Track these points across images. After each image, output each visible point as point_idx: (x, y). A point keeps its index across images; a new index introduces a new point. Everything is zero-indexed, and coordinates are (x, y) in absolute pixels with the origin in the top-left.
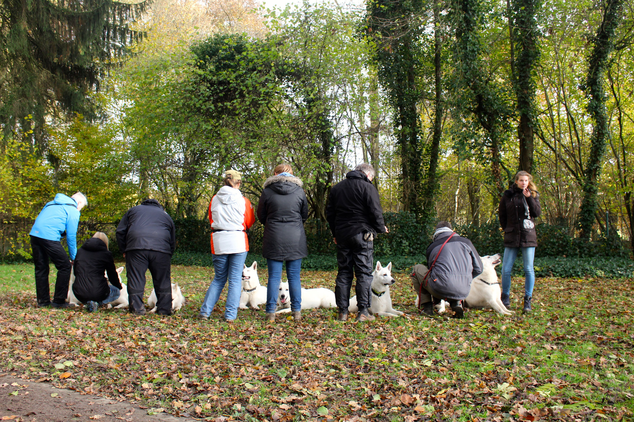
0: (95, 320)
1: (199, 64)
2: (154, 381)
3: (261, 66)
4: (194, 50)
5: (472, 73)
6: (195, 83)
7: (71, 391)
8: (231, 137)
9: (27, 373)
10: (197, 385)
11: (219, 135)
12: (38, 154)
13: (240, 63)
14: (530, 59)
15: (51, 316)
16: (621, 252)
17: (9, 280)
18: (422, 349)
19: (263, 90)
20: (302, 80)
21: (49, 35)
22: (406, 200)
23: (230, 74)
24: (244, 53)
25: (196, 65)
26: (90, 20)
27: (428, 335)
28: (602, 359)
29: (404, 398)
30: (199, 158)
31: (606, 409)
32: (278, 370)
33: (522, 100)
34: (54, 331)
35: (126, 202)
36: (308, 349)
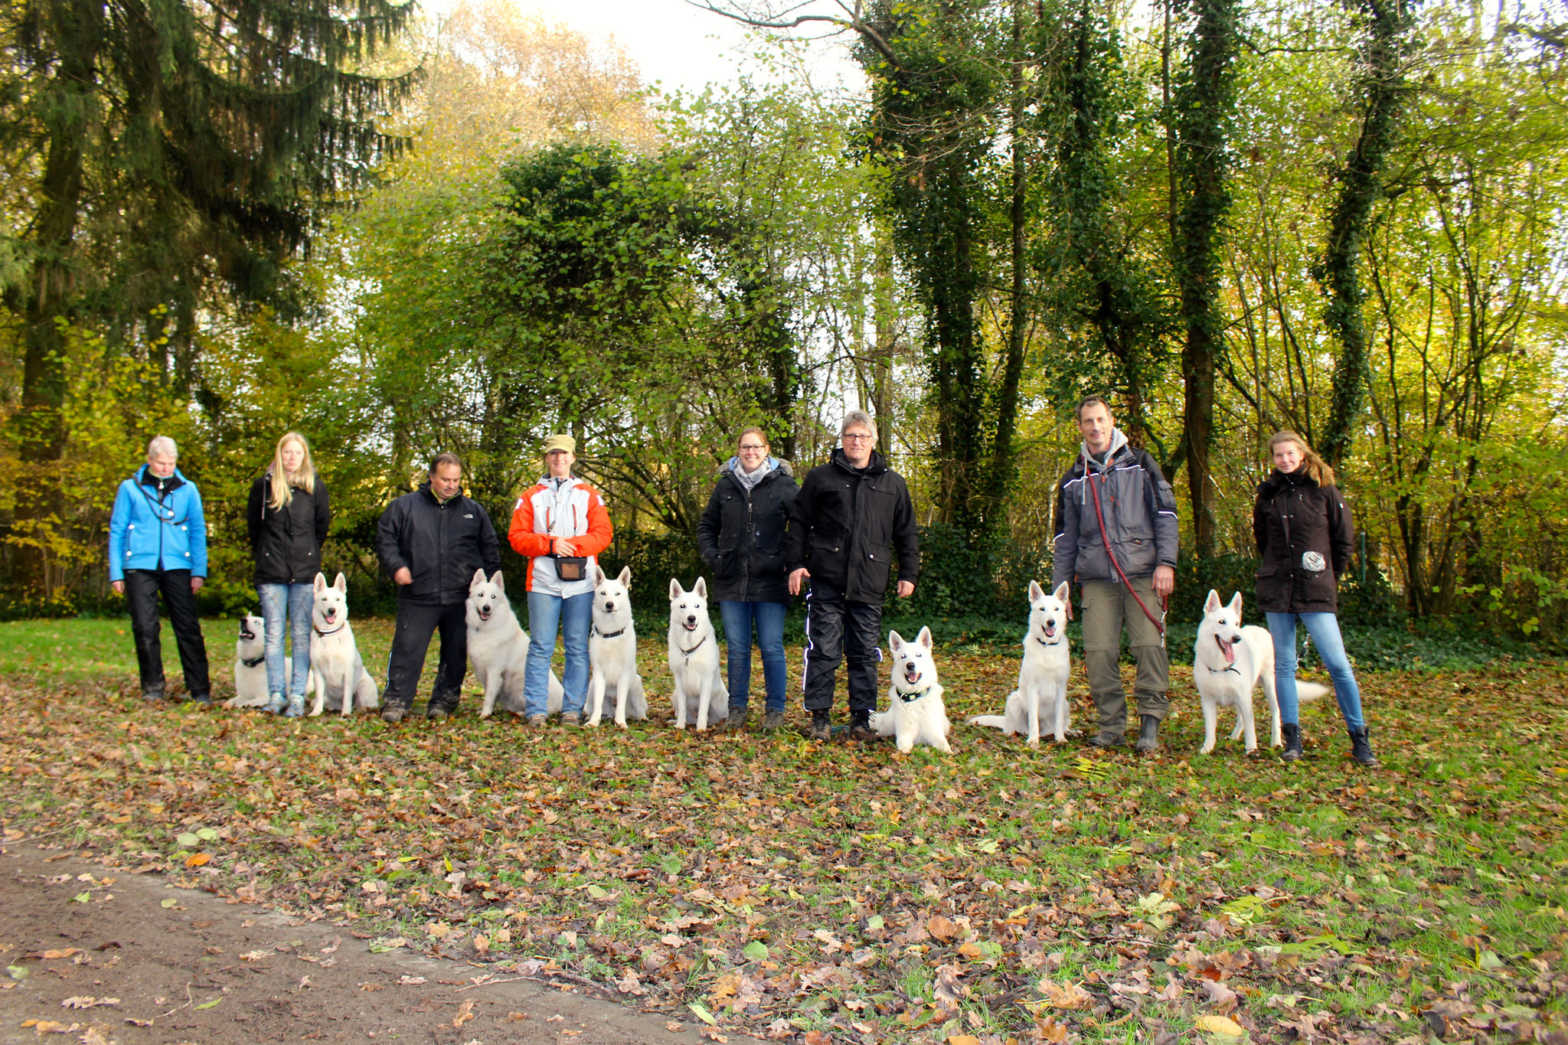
0: (278, 739)
1: (518, 205)
2: (391, 877)
3: (649, 212)
4: (508, 177)
5: (1090, 238)
6: (510, 245)
7: (209, 895)
8: (581, 361)
9: (116, 853)
10: (483, 888)
11: (558, 355)
12: (177, 389)
13: (604, 205)
14: (1211, 211)
15: (185, 731)
16: (1390, 616)
17: (107, 650)
18: (974, 816)
19: (651, 263)
20: (733, 242)
21: (207, 141)
22: (948, 500)
23: (584, 227)
24: (614, 186)
25: (511, 208)
26: (292, 111)
27: (989, 785)
28: (1360, 844)
29: (937, 925)
30: (517, 404)
31: (1375, 954)
32: (664, 858)
33: (1192, 296)
34: (187, 762)
35: (360, 492)
36: (731, 813)
